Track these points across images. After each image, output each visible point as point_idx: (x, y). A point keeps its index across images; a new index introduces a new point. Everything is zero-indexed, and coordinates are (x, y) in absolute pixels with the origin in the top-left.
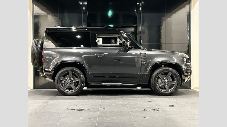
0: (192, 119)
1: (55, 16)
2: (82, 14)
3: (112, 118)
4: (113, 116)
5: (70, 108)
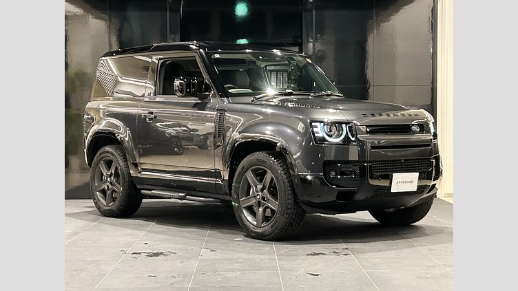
0: (427, 278)
1: (102, 19)
2: (168, 13)
3: (229, 274)
4: (233, 271)
5: (130, 251)
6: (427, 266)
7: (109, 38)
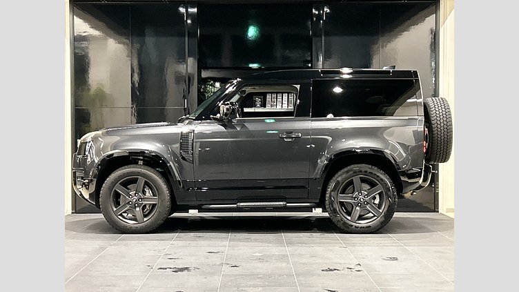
1: (124, 43)
2: (187, 39)
5: (156, 267)
6: (437, 283)
7: (131, 62)
